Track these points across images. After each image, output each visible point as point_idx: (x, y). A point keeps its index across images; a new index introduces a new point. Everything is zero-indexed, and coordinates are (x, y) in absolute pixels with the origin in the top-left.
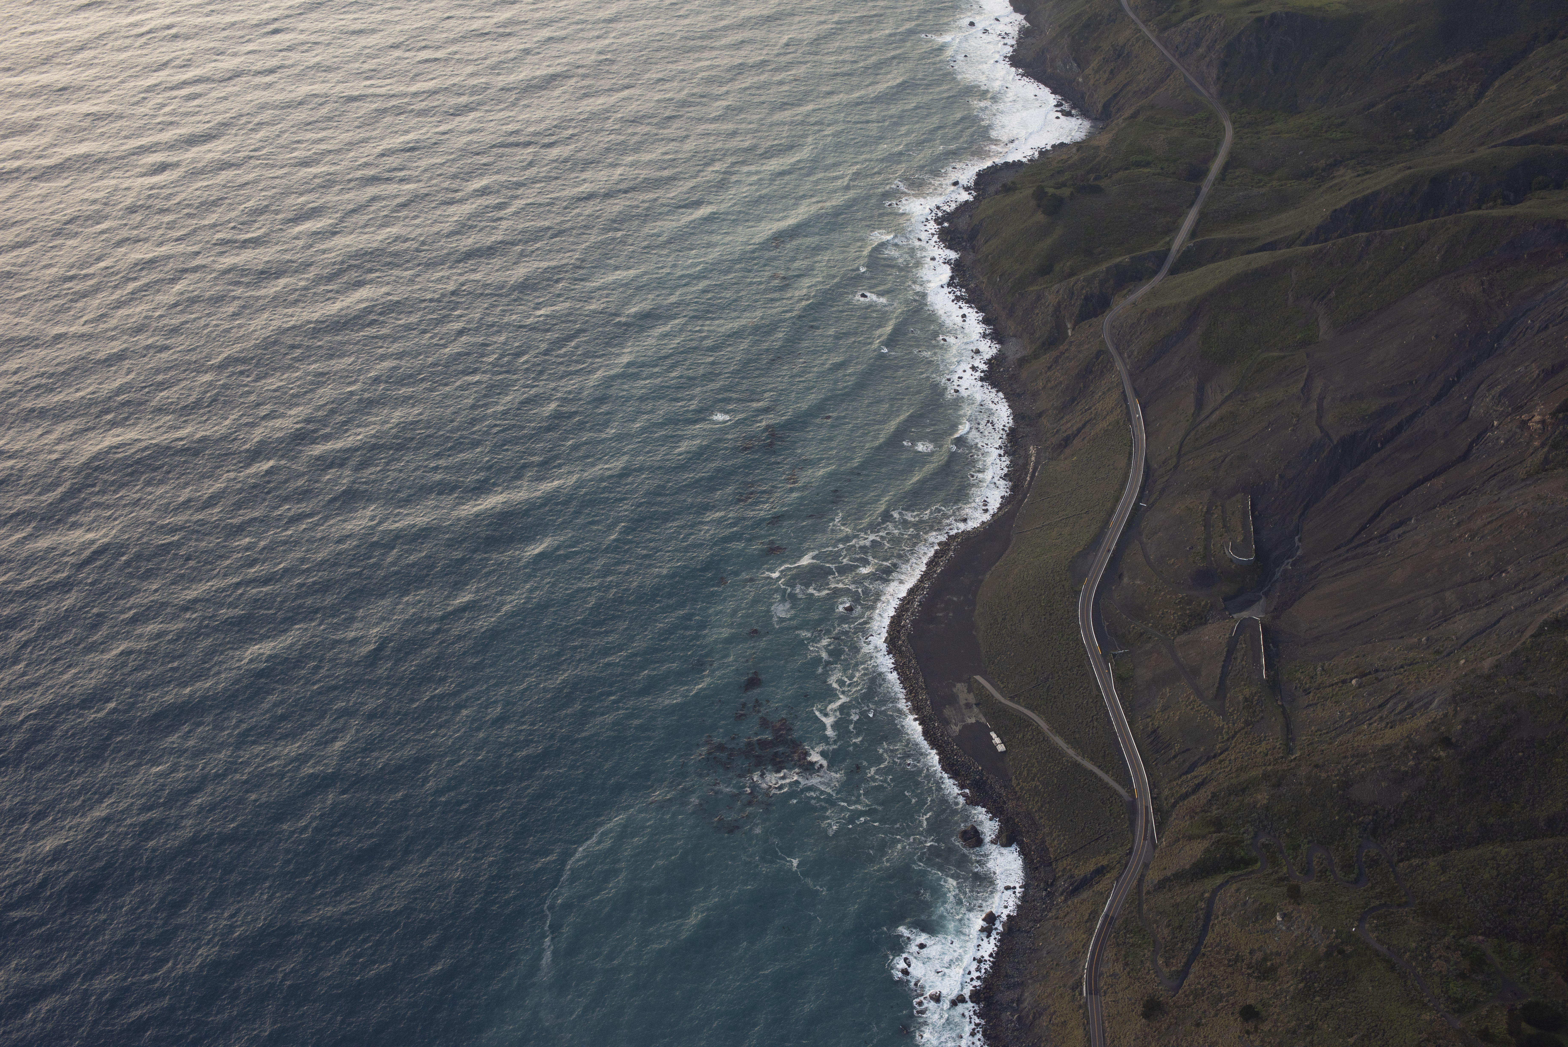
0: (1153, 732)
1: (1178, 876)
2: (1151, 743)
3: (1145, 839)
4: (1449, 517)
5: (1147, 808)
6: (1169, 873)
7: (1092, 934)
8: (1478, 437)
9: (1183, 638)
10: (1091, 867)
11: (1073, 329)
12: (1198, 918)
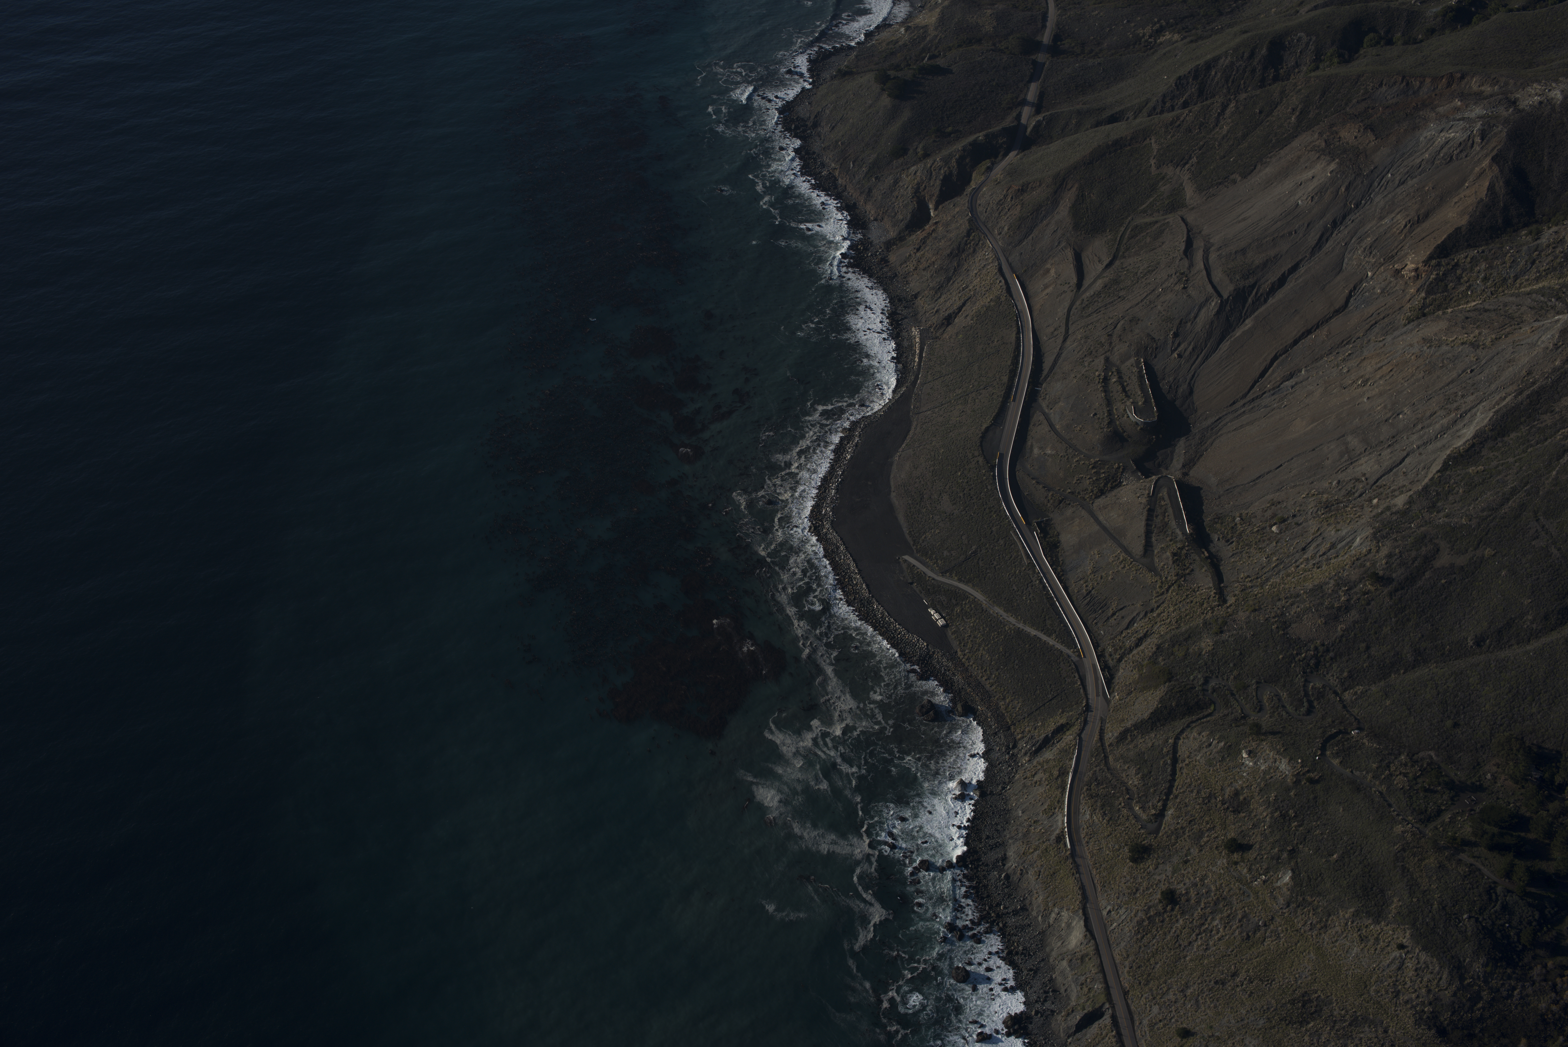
0: (1087, 594)
1: (1136, 726)
2: (1088, 604)
3: (1098, 695)
4: (1338, 365)
5: (1094, 666)
6: (1129, 724)
7: (1064, 789)
8: (1355, 288)
9: (1100, 501)
10: (1052, 727)
11: (936, 209)
12: (1165, 763)
